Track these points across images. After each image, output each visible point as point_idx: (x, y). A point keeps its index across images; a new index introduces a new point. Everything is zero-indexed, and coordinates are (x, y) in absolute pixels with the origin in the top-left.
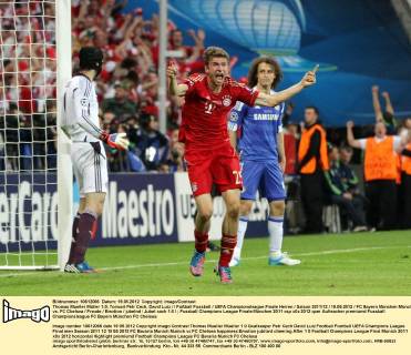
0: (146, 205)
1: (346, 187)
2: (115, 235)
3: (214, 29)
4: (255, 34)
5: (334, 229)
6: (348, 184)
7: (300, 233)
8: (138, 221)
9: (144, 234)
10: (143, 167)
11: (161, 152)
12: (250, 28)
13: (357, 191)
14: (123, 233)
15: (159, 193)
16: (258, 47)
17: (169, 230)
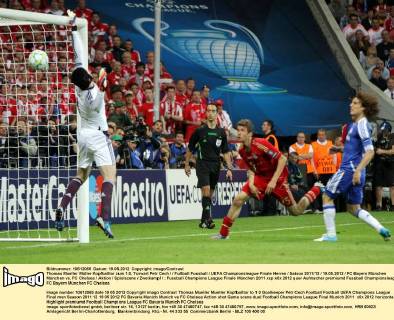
0: (144, 193)
1: (293, 180)
2: (120, 216)
3: (194, 61)
4: (226, 65)
5: (285, 212)
6: (295, 178)
7: (258, 215)
8: (138, 205)
9: (142, 214)
10: (142, 165)
11: (154, 154)
12: (222, 60)
13: (302, 184)
14: (127, 214)
15: (153, 185)
16: (228, 75)
17: (161, 212)
